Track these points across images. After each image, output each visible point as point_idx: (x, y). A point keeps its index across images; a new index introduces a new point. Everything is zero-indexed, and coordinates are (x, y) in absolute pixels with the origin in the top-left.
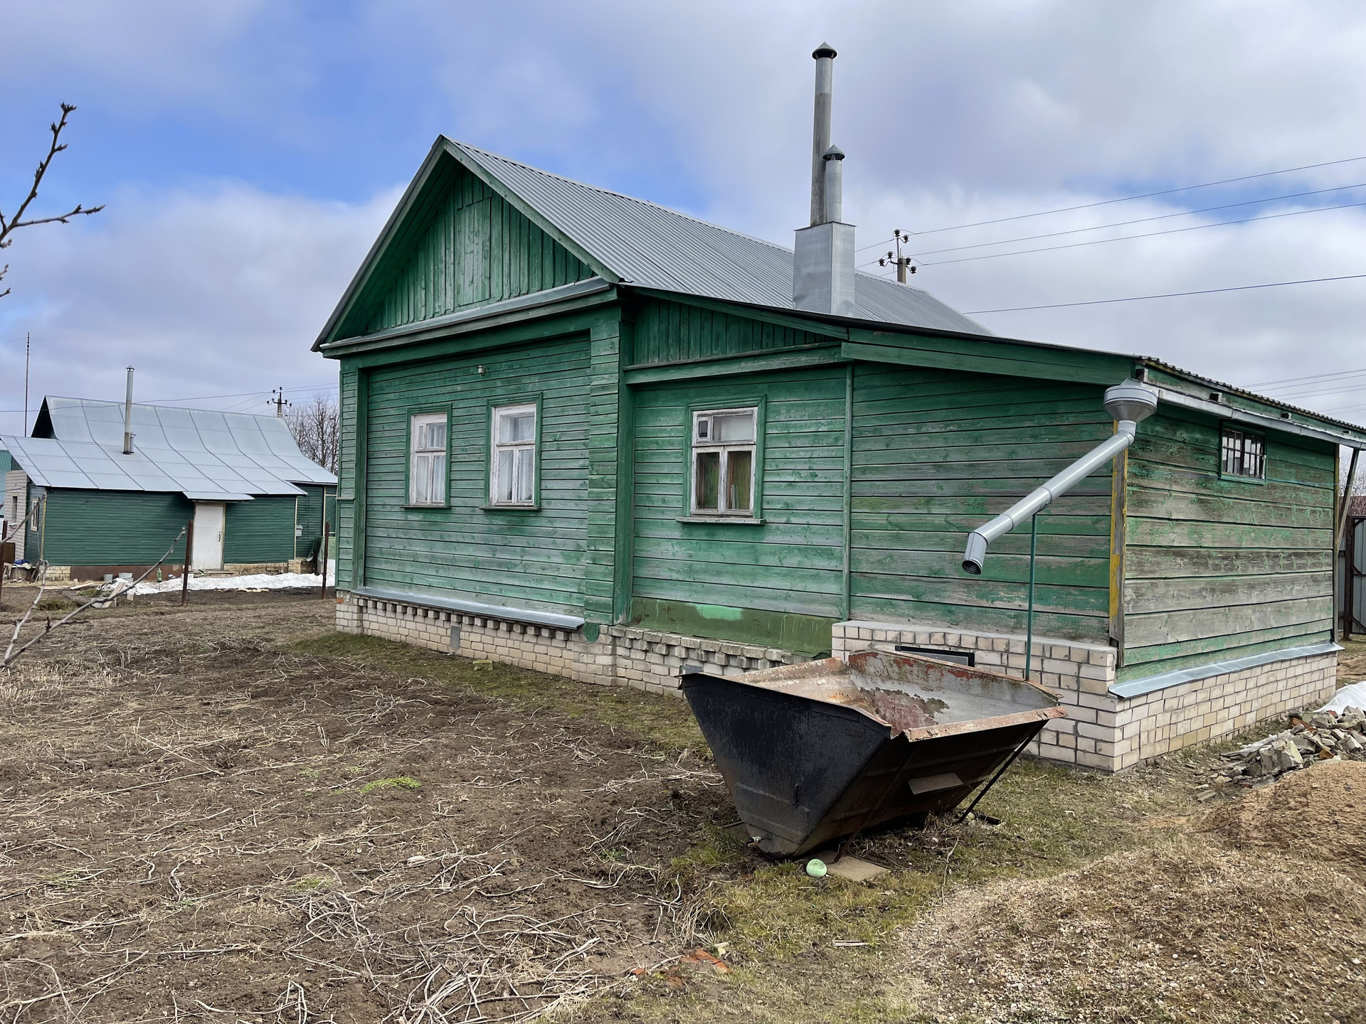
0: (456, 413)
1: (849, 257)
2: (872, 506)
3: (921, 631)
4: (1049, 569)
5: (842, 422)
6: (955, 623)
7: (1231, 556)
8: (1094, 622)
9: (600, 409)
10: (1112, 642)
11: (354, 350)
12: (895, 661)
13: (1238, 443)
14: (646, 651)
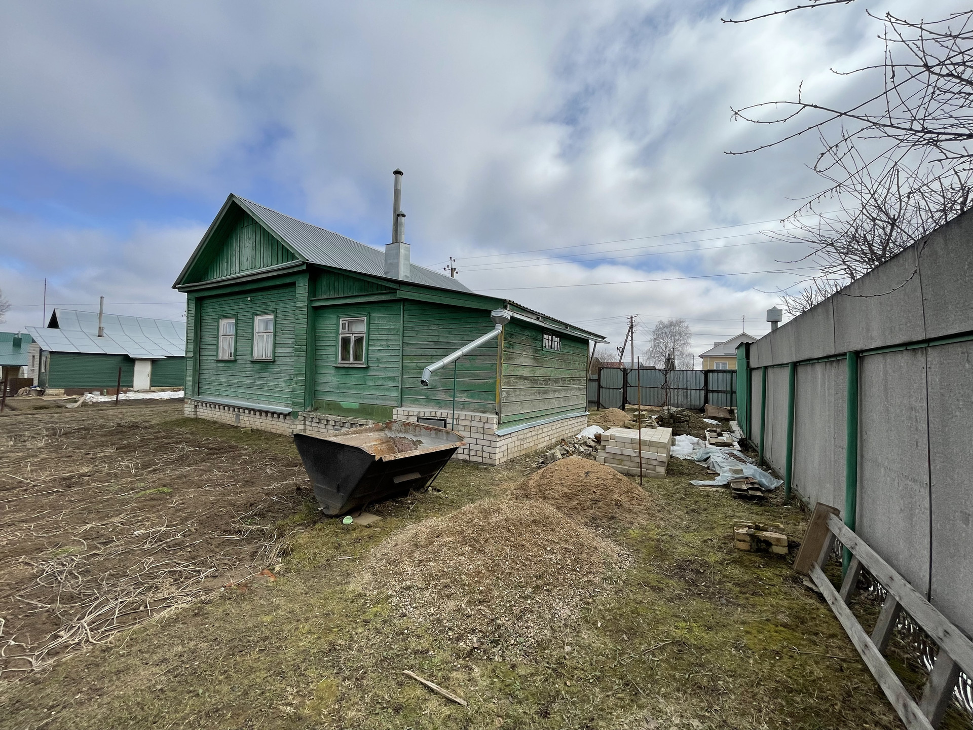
0: (239, 318)
1: (407, 258)
2: (410, 359)
3: (428, 411)
4: (475, 385)
5: (399, 324)
6: (441, 408)
7: (547, 380)
8: (491, 406)
9: (300, 317)
10: (497, 414)
11: (193, 289)
12: (403, 424)
13: (550, 337)
14: (318, 423)
